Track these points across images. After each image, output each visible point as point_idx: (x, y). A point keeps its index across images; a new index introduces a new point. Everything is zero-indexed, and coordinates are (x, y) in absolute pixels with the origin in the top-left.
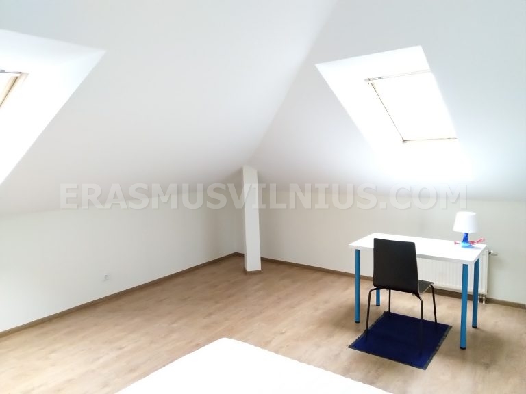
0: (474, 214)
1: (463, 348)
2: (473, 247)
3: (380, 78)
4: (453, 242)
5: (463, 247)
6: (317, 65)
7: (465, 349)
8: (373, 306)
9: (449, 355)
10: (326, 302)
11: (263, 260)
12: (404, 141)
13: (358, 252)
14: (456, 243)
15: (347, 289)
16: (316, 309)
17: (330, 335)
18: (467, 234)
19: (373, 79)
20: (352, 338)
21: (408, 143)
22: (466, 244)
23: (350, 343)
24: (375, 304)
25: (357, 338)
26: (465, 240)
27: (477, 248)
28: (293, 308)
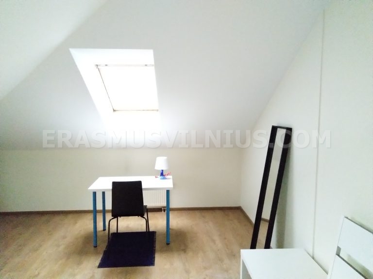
0: (166, 158)
1: (168, 244)
2: (166, 179)
3: (106, 65)
4: (154, 177)
5: (161, 179)
7: (169, 244)
8: (99, 231)
9: (162, 251)
10: (64, 237)
12: (114, 110)
13: (95, 194)
14: (156, 177)
15: (76, 223)
16: (58, 246)
17: (79, 263)
18: (163, 170)
19: (100, 65)
21: (117, 112)
22: (162, 177)
24: (102, 229)
25: (100, 259)
26: (162, 174)
27: (169, 179)
28: (37, 250)
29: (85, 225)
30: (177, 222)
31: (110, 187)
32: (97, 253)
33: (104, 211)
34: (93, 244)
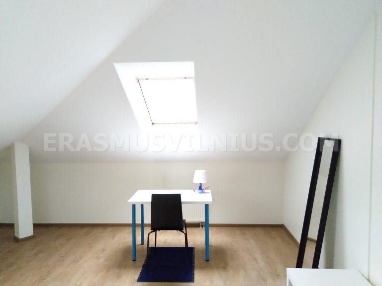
0: (204, 171)
2: (205, 192)
3: (147, 79)
4: (192, 190)
5: (200, 193)
6: (115, 64)
7: (208, 261)
8: (139, 245)
9: (202, 268)
10: (103, 250)
11: (35, 226)
12: (153, 124)
13: (134, 206)
14: (194, 191)
15: (115, 236)
16: (99, 258)
17: (119, 277)
18: (201, 184)
19: (140, 79)
20: (137, 274)
21: (156, 125)
22: (200, 191)
23: (137, 278)
24: (141, 243)
25: (139, 273)
26: (200, 188)
27: (207, 193)
28: (78, 262)
29: (124, 238)
30: (217, 238)
31: (150, 200)
32: (135, 267)
33: (142, 225)
34: (132, 258)
